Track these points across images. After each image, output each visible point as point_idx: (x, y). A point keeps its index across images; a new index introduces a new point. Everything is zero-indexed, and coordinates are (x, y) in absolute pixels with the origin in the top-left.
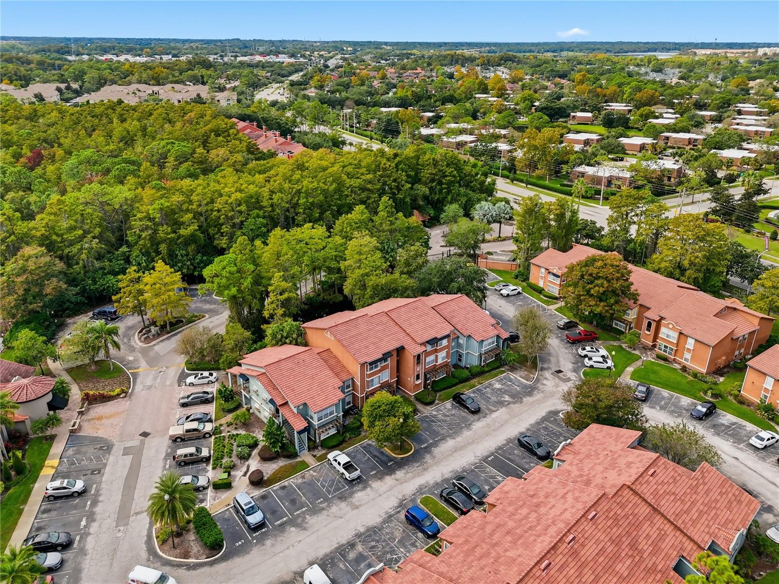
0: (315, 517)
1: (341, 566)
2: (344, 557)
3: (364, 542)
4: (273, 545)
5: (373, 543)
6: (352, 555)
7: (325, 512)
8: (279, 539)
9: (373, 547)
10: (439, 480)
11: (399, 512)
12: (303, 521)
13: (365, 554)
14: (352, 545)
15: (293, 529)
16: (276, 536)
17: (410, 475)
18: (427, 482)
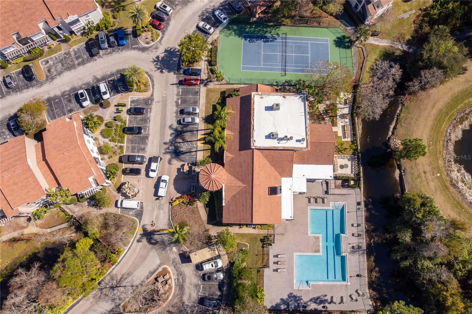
0: (89, 81)
1: (85, 56)
2: (83, 60)
3: (74, 65)
4: (107, 72)
5: (71, 63)
6: (80, 60)
7: (84, 83)
8: (104, 74)
9: (71, 62)
10: (31, 89)
11: (55, 75)
12: (94, 80)
13: (75, 59)
14: (79, 64)
15: (99, 77)
16: (106, 75)
17: (41, 95)
18: (36, 88)
